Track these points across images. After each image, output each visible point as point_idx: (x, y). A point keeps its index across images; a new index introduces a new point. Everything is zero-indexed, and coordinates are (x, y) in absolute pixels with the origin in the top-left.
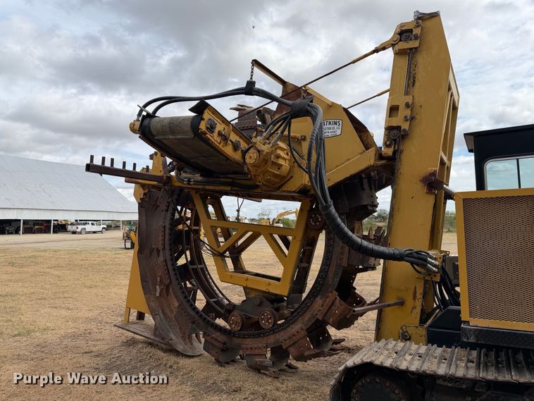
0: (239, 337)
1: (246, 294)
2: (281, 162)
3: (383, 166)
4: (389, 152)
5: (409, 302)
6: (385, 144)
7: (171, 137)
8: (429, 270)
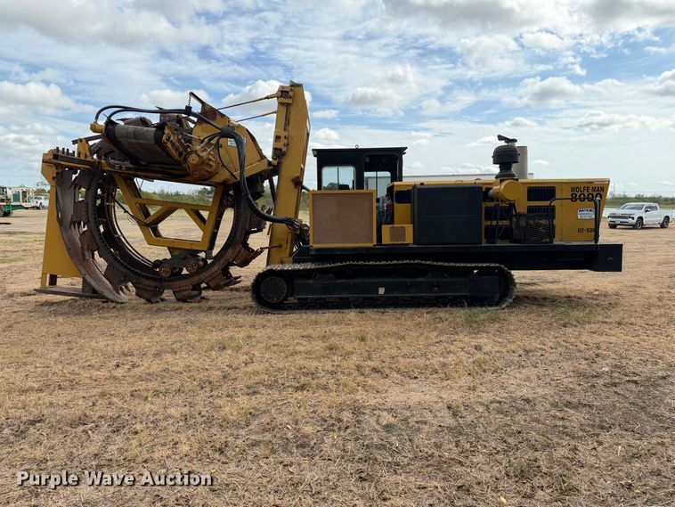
0: (169, 281)
1: (171, 252)
2: (211, 163)
3: (271, 170)
4: (275, 162)
5: (284, 246)
6: (273, 158)
7: (133, 141)
8: (294, 228)
